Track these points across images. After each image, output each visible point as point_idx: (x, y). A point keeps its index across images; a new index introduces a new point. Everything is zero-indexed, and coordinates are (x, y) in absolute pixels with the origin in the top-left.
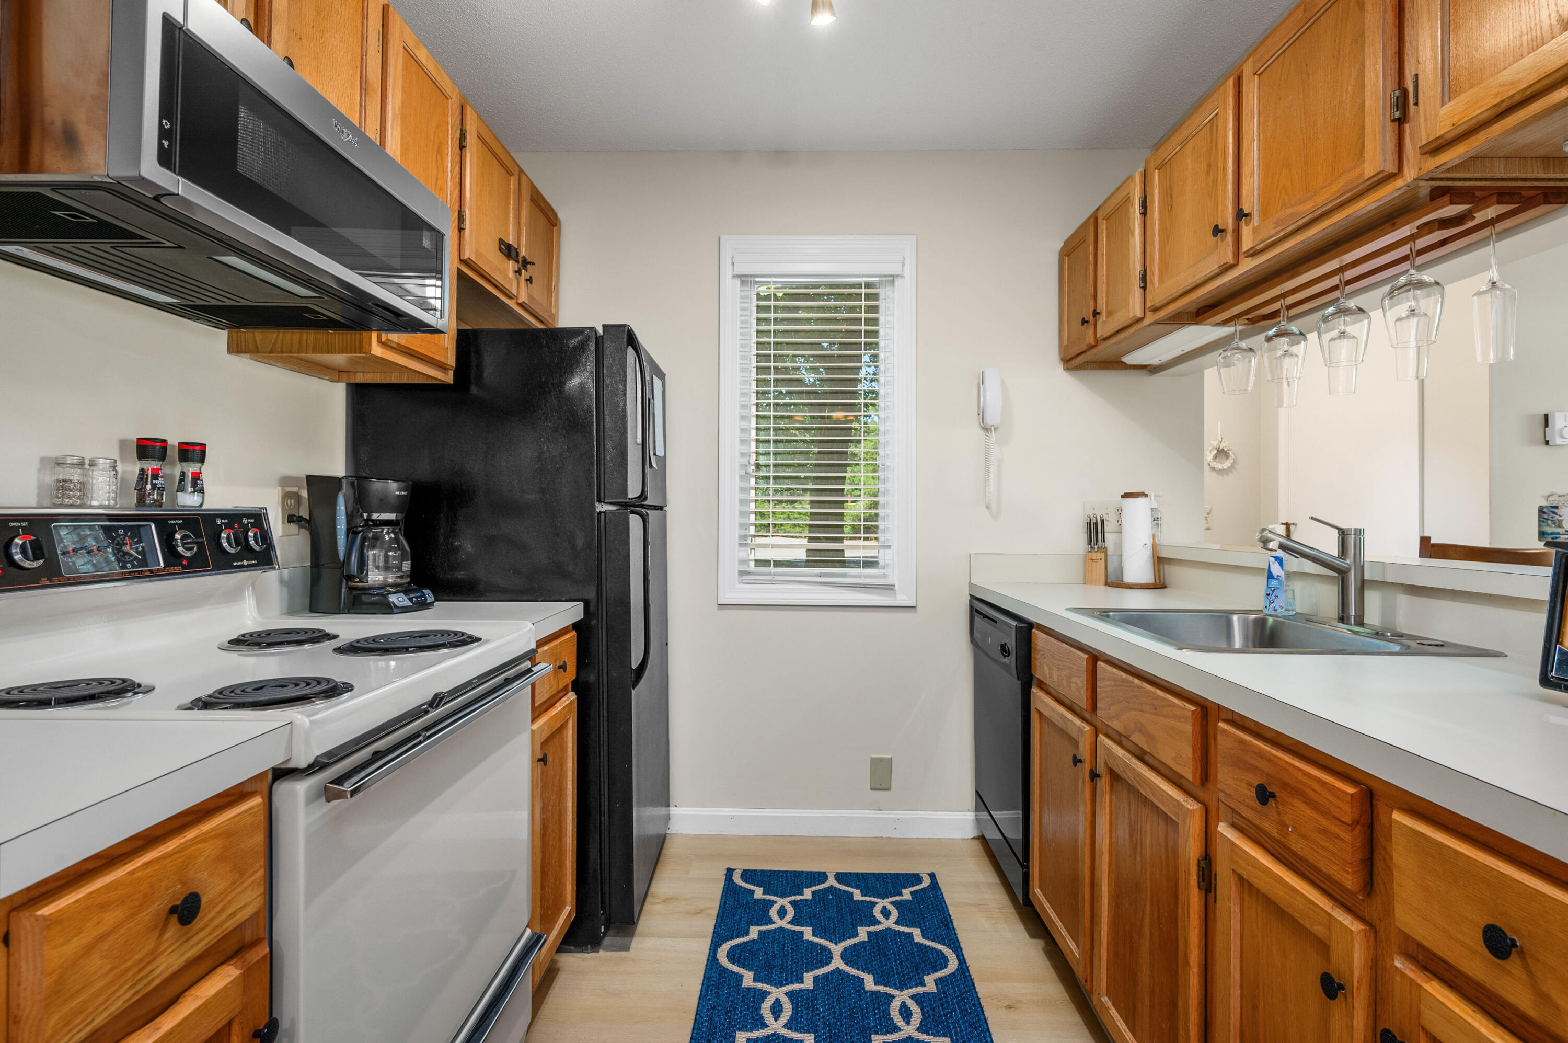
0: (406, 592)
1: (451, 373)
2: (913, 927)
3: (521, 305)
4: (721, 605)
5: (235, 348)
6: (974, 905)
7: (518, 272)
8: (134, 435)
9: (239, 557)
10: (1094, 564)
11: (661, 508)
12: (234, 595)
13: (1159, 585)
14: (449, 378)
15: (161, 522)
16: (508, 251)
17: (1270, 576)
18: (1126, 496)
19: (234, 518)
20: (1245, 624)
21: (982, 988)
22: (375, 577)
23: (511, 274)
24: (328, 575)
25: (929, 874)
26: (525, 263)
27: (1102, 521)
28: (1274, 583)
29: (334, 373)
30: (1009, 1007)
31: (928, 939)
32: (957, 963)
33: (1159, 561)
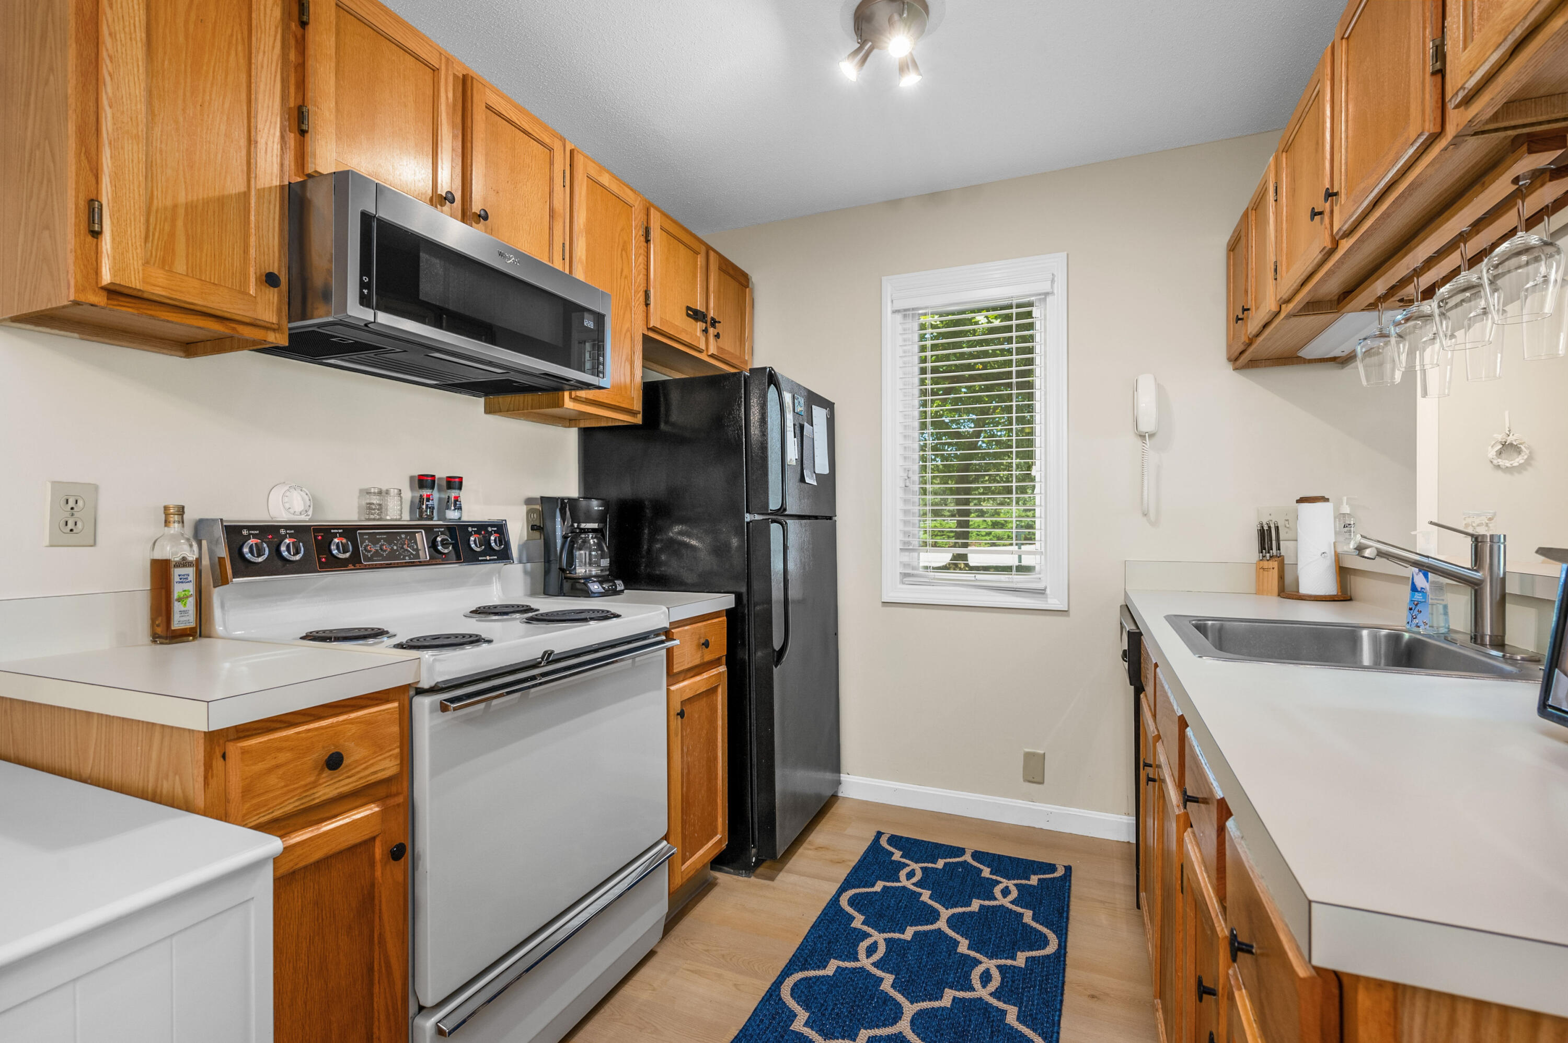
0: (601, 583)
1: (640, 416)
2: (1027, 908)
3: (712, 356)
4: (885, 604)
5: (489, 410)
6: (1101, 902)
7: (705, 331)
8: (417, 473)
9: (483, 553)
10: (1266, 573)
11: (830, 518)
12: (485, 581)
13: (1344, 596)
14: (638, 420)
15: (429, 529)
16: (696, 315)
17: (1414, 589)
18: (1302, 500)
19: (481, 527)
20: (1375, 640)
21: (1071, 974)
22: (580, 571)
23: (699, 333)
24: (555, 567)
25: (1065, 866)
26: (714, 323)
27: (1277, 528)
28: (1418, 597)
29: (568, 420)
30: (1093, 997)
31: (1037, 922)
32: (1056, 947)
33: (1343, 573)
